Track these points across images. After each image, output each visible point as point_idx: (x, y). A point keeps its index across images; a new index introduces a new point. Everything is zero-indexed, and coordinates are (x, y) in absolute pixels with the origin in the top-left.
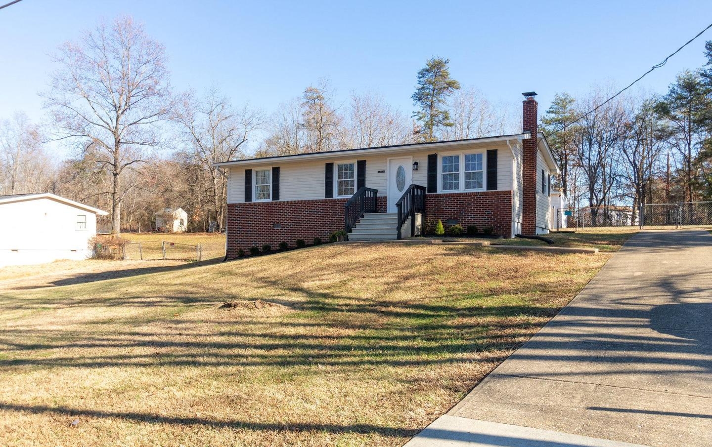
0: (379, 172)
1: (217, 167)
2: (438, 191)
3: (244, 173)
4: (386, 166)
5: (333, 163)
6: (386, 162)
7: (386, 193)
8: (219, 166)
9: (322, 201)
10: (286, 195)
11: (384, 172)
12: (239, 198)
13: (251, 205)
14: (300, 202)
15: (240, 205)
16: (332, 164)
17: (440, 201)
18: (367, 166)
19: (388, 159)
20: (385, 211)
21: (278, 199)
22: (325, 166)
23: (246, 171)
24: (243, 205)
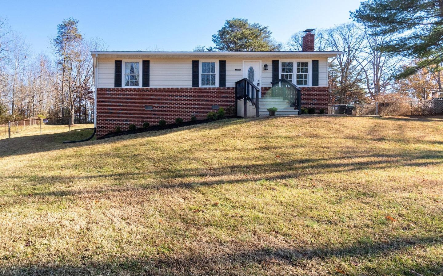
0: (236, 70)
3: (114, 63)
4: (242, 66)
6: (242, 63)
9: (190, 89)
10: (153, 84)
11: (240, 70)
12: (111, 84)
14: (171, 89)
15: (111, 90)
16: (198, 62)
18: (226, 65)
19: (243, 61)
21: (148, 85)
22: (191, 63)
23: (116, 62)
24: (115, 90)
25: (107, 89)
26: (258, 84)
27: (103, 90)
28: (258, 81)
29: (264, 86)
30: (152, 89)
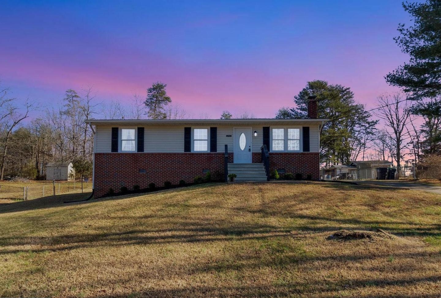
0: (227, 136)
1: (90, 123)
2: (270, 151)
3: (111, 130)
4: (233, 132)
5: (191, 128)
6: (233, 130)
7: (233, 151)
8: (91, 123)
9: (182, 154)
10: (148, 149)
11: (231, 136)
12: (107, 149)
13: (118, 155)
14: (164, 154)
15: (108, 154)
16: (189, 129)
17: (273, 157)
18: (217, 131)
19: (234, 127)
20: (233, 162)
21: (143, 150)
22: (184, 129)
23: (113, 129)
24: (110, 154)
25: (104, 154)
26: (250, 149)
27: (100, 154)
28: (250, 147)
29: (255, 152)
30: (145, 154)
